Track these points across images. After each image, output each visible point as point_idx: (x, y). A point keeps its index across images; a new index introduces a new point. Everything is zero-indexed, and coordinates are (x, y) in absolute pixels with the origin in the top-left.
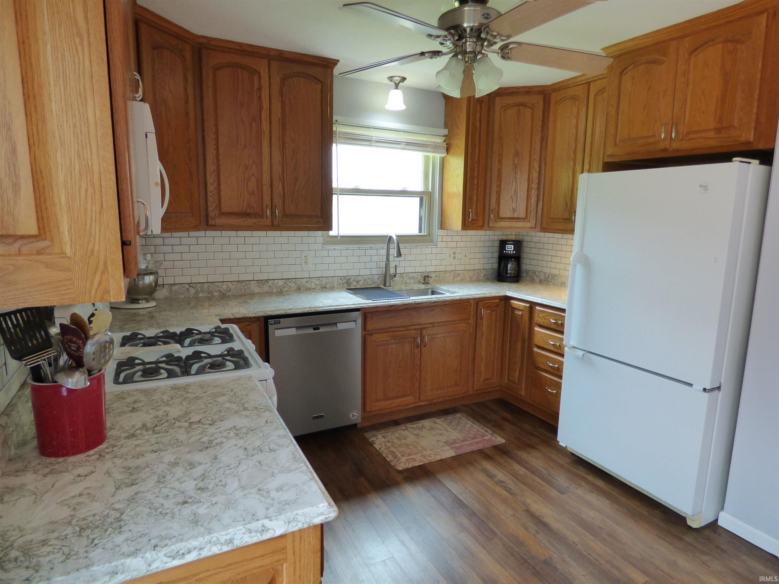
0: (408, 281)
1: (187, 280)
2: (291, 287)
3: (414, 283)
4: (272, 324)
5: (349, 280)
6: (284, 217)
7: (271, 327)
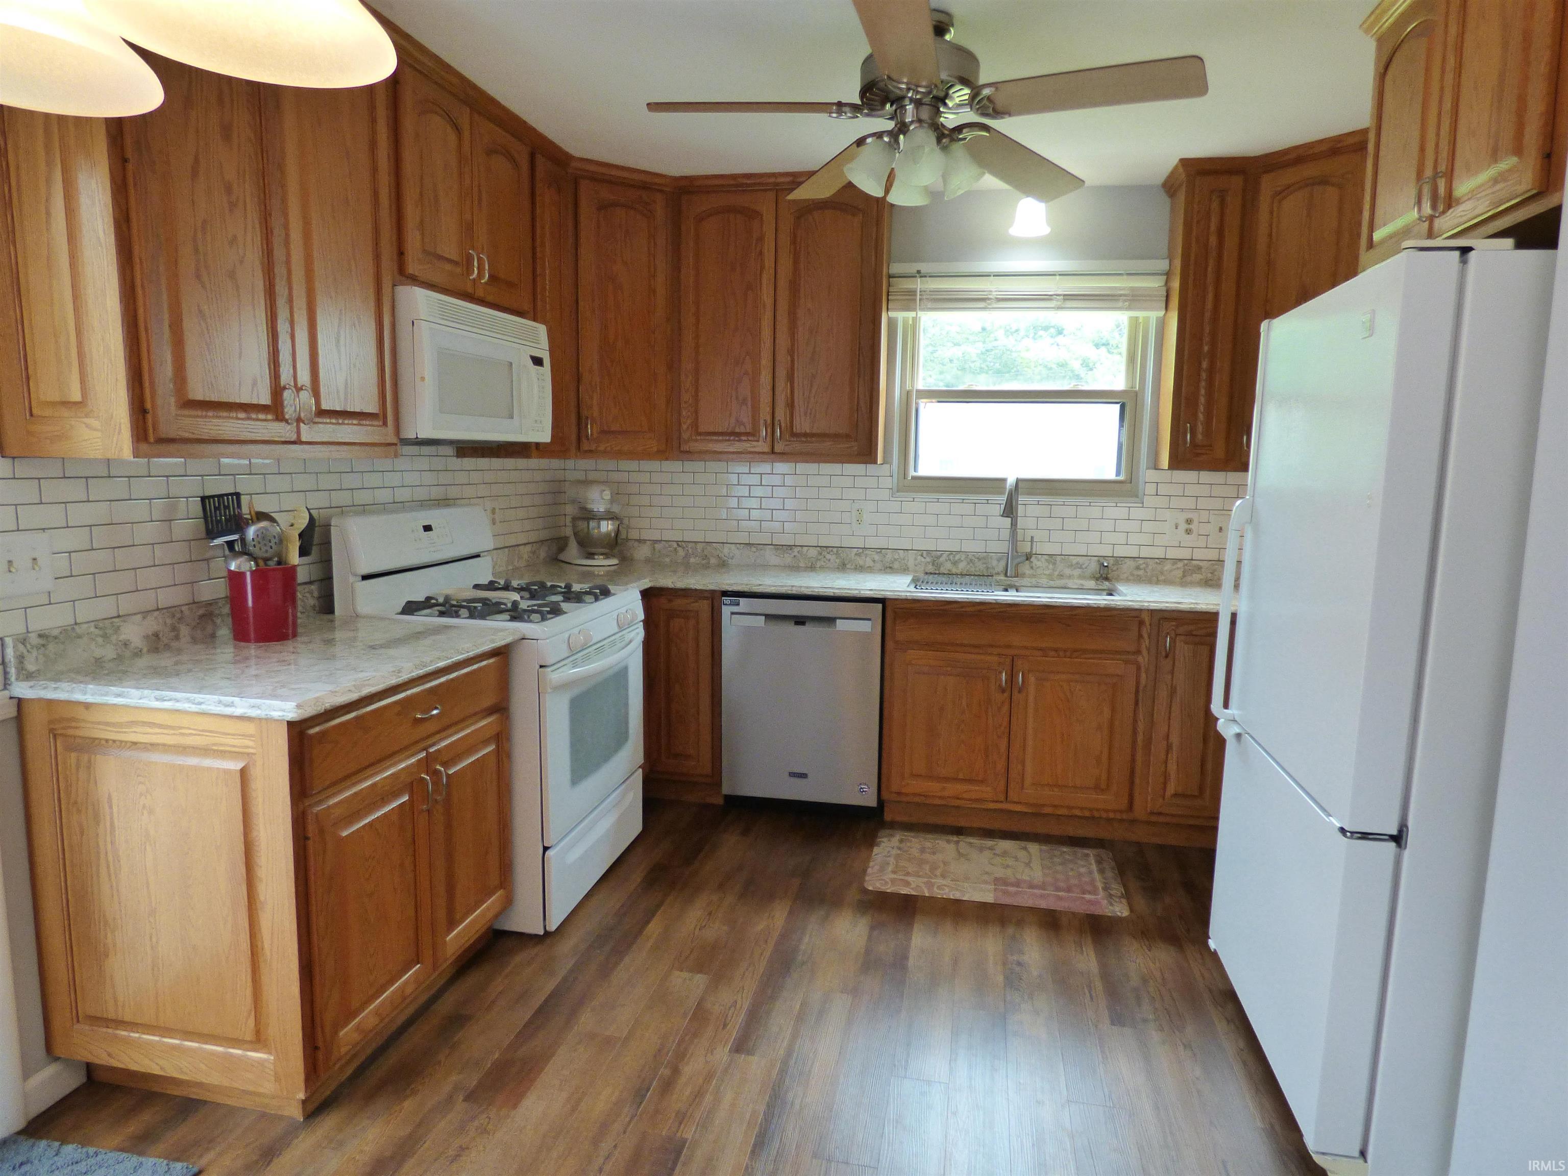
0: (1068, 572)
1: (675, 536)
2: (829, 560)
3: (1081, 577)
4: (725, 604)
5: (939, 557)
6: (792, 439)
7: (726, 611)
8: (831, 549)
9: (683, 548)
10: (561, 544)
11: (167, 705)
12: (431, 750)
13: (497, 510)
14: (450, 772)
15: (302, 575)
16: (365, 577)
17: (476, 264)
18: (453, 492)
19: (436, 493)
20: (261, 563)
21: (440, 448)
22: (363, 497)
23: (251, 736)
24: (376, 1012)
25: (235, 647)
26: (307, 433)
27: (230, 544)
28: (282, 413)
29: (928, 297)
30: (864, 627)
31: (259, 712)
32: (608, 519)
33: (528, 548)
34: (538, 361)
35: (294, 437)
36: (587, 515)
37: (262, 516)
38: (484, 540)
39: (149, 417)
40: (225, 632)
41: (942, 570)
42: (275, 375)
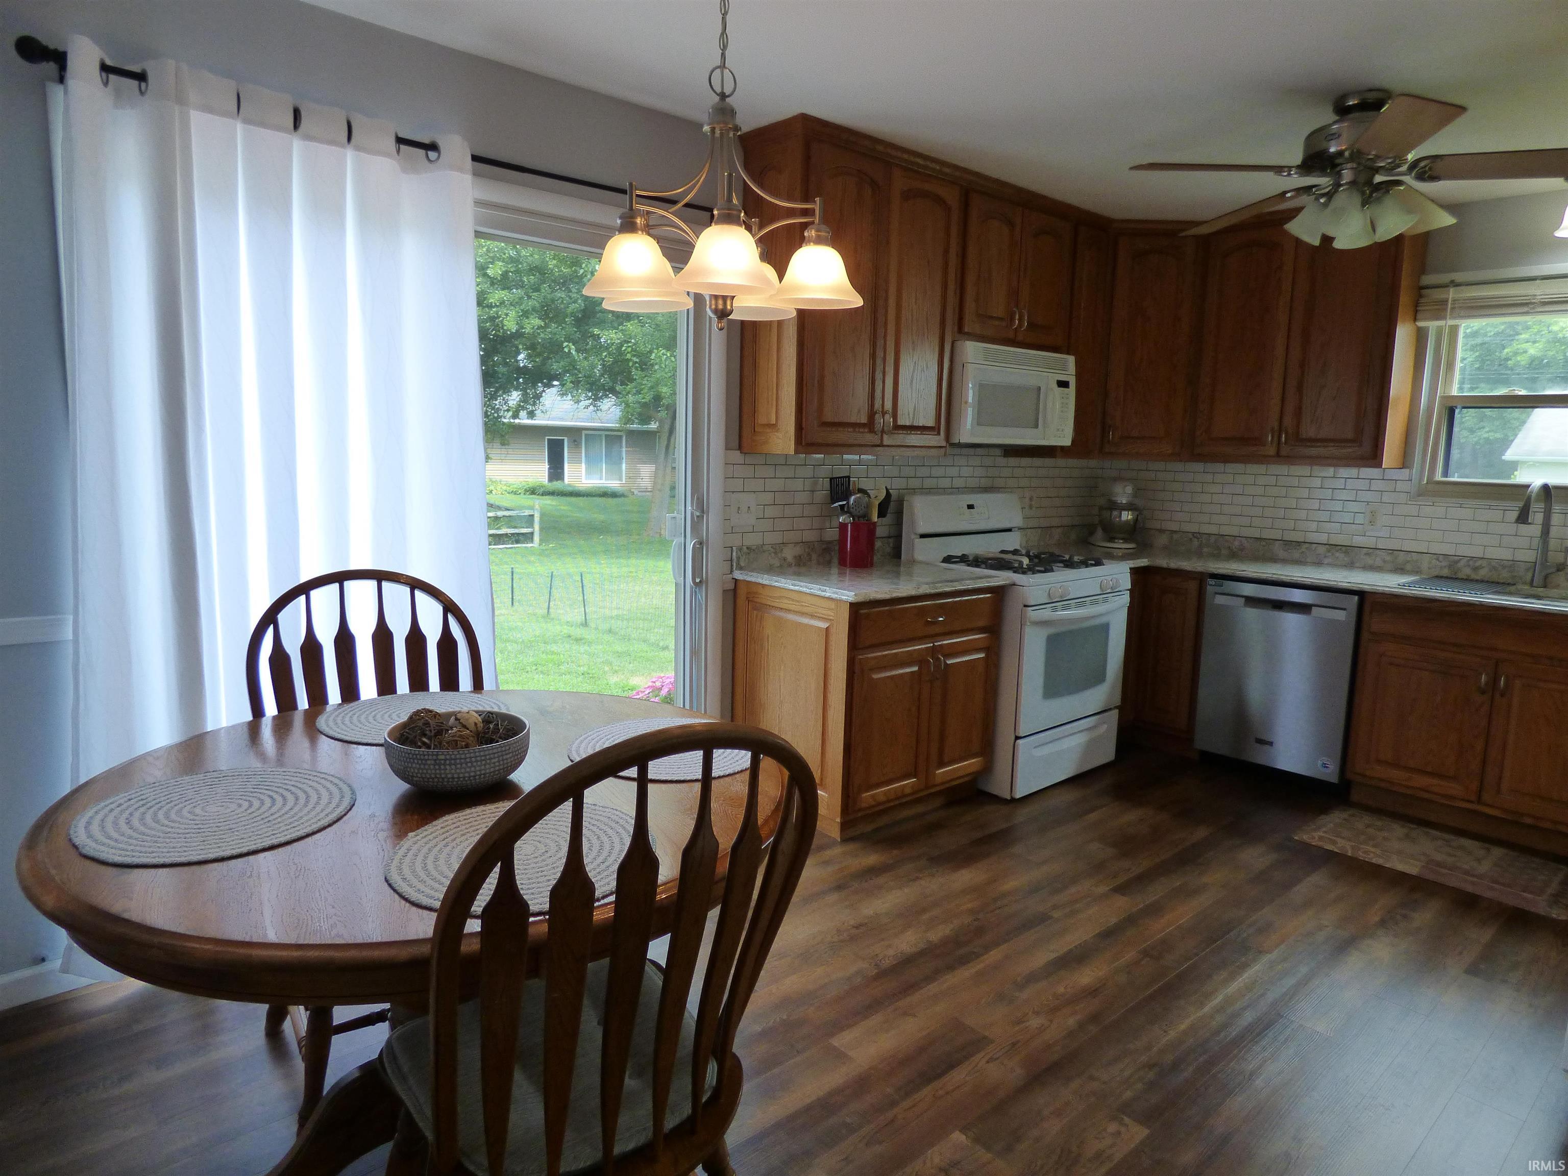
1: (1194, 528)
4: (1211, 585)
5: (1457, 562)
6: (1297, 444)
7: (1210, 589)
8: (1340, 547)
9: (1198, 539)
10: (1090, 530)
11: (797, 588)
12: (936, 644)
13: (1035, 498)
14: (949, 662)
15: (881, 531)
16: (923, 536)
17: (1017, 317)
18: (1000, 483)
19: (984, 482)
20: (856, 519)
21: (978, 449)
22: (928, 483)
23: (833, 609)
24: (885, 793)
25: (839, 569)
26: (887, 440)
27: (842, 507)
28: (874, 428)
29: (1461, 305)
30: (1340, 615)
31: (836, 596)
32: (1128, 510)
33: (1059, 530)
34: (1063, 384)
35: (878, 442)
36: (1113, 506)
37: (861, 491)
38: (1017, 520)
39: (804, 432)
40: (835, 561)
41: (1460, 575)
42: (872, 405)
